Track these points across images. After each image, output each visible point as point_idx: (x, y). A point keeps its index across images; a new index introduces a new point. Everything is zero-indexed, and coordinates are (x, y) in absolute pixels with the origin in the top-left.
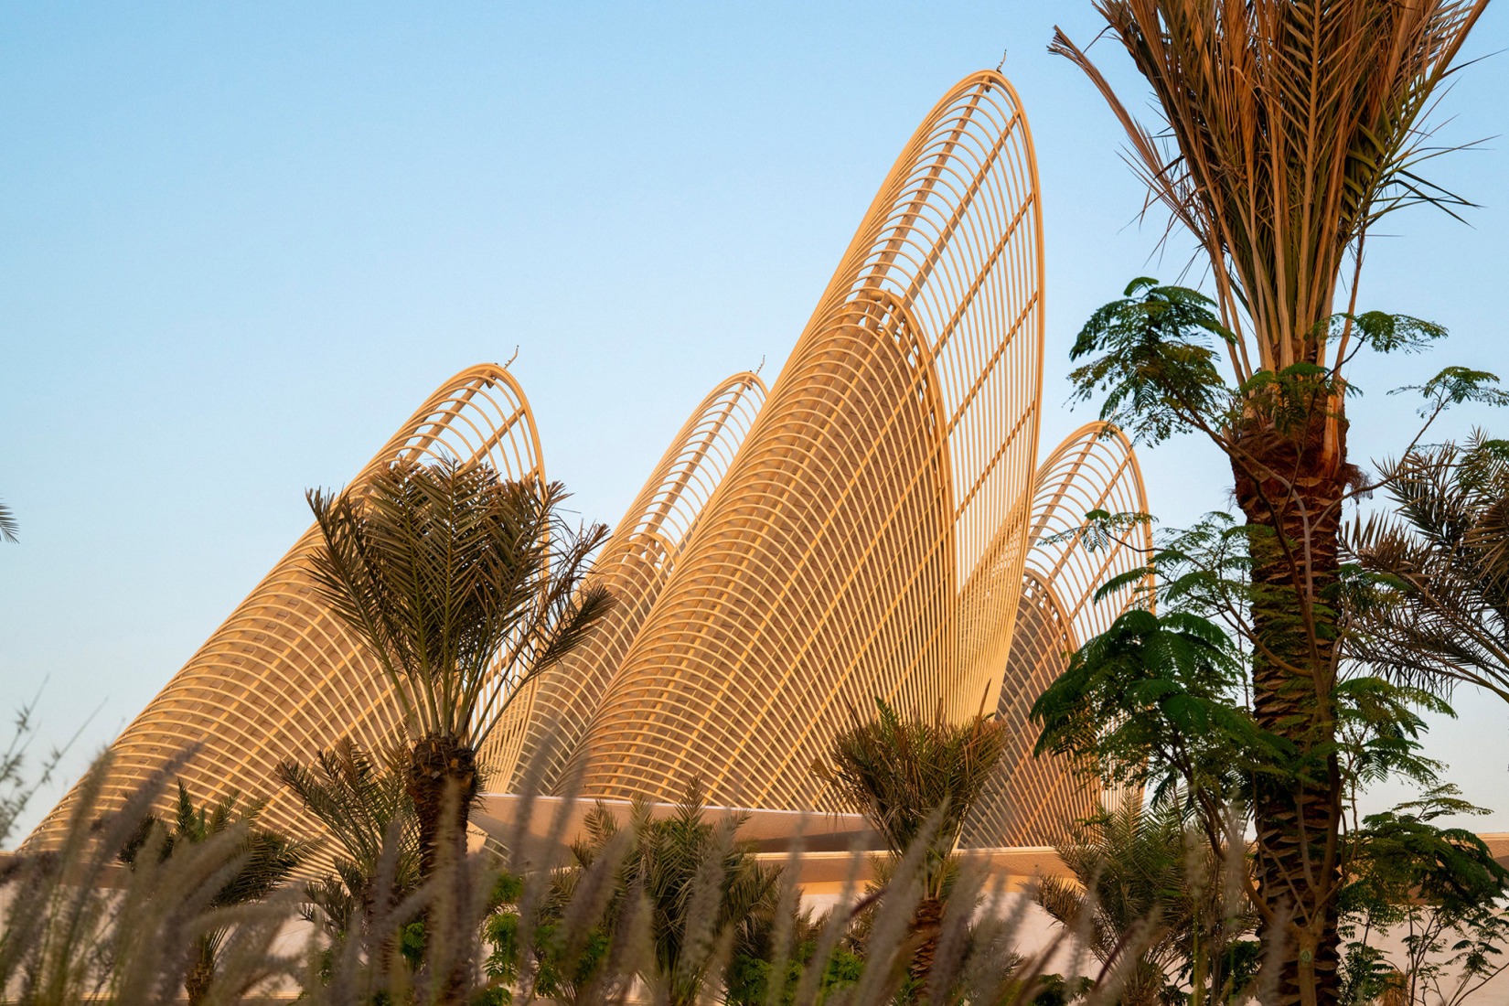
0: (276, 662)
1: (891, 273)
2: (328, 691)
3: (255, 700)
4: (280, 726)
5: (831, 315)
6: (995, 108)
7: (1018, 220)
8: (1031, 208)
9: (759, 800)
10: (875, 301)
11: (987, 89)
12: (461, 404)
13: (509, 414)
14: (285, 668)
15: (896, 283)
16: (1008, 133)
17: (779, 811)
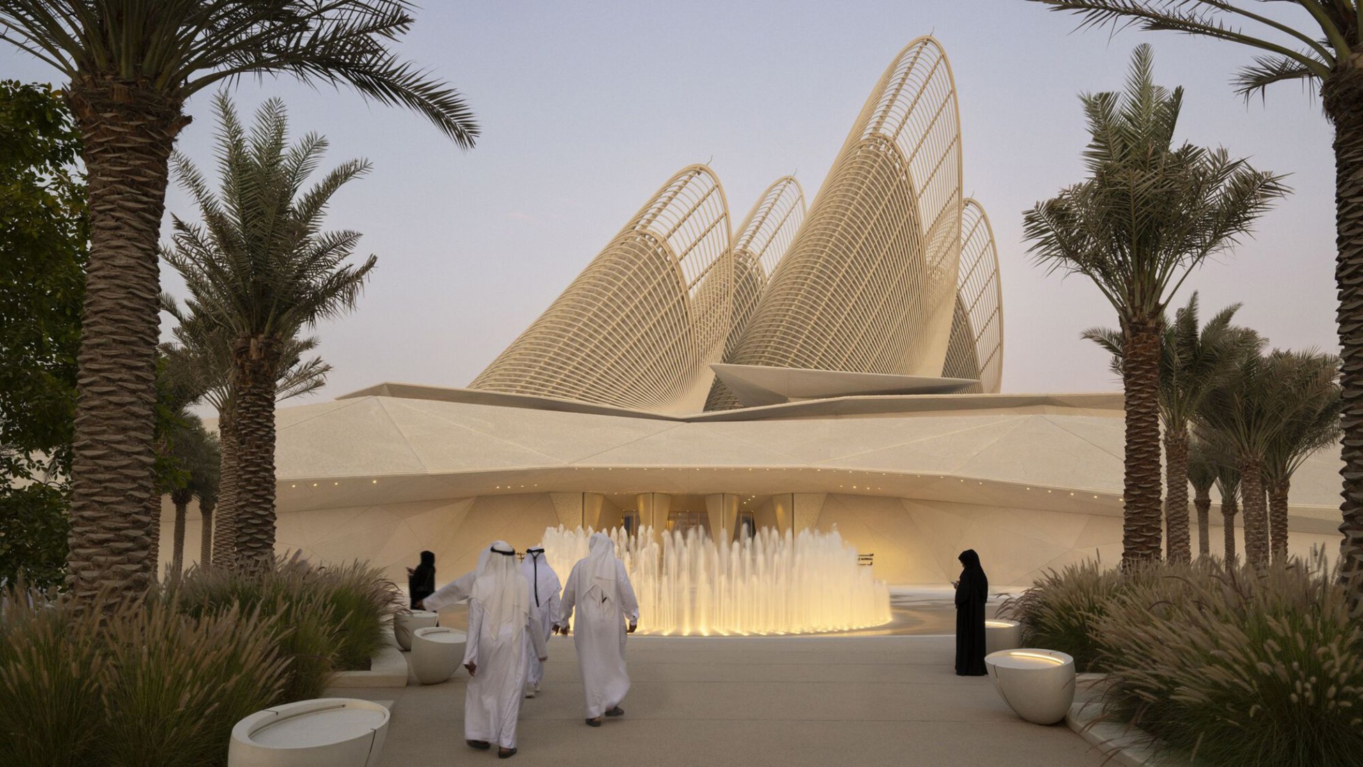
0: (606, 297)
1: (884, 125)
2: (632, 312)
3: (596, 315)
4: (609, 328)
5: (855, 143)
6: (930, 53)
7: (946, 101)
8: (952, 96)
9: (840, 366)
10: (876, 138)
11: (926, 44)
12: (686, 182)
13: (711, 187)
14: (611, 300)
15: (887, 130)
16: (938, 62)
17: (850, 372)
